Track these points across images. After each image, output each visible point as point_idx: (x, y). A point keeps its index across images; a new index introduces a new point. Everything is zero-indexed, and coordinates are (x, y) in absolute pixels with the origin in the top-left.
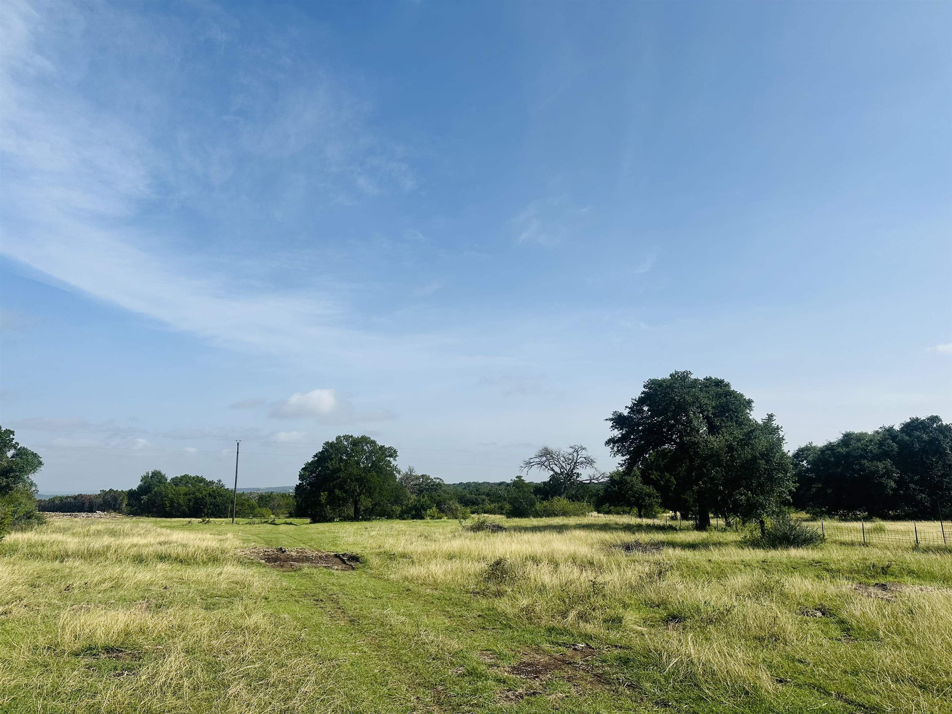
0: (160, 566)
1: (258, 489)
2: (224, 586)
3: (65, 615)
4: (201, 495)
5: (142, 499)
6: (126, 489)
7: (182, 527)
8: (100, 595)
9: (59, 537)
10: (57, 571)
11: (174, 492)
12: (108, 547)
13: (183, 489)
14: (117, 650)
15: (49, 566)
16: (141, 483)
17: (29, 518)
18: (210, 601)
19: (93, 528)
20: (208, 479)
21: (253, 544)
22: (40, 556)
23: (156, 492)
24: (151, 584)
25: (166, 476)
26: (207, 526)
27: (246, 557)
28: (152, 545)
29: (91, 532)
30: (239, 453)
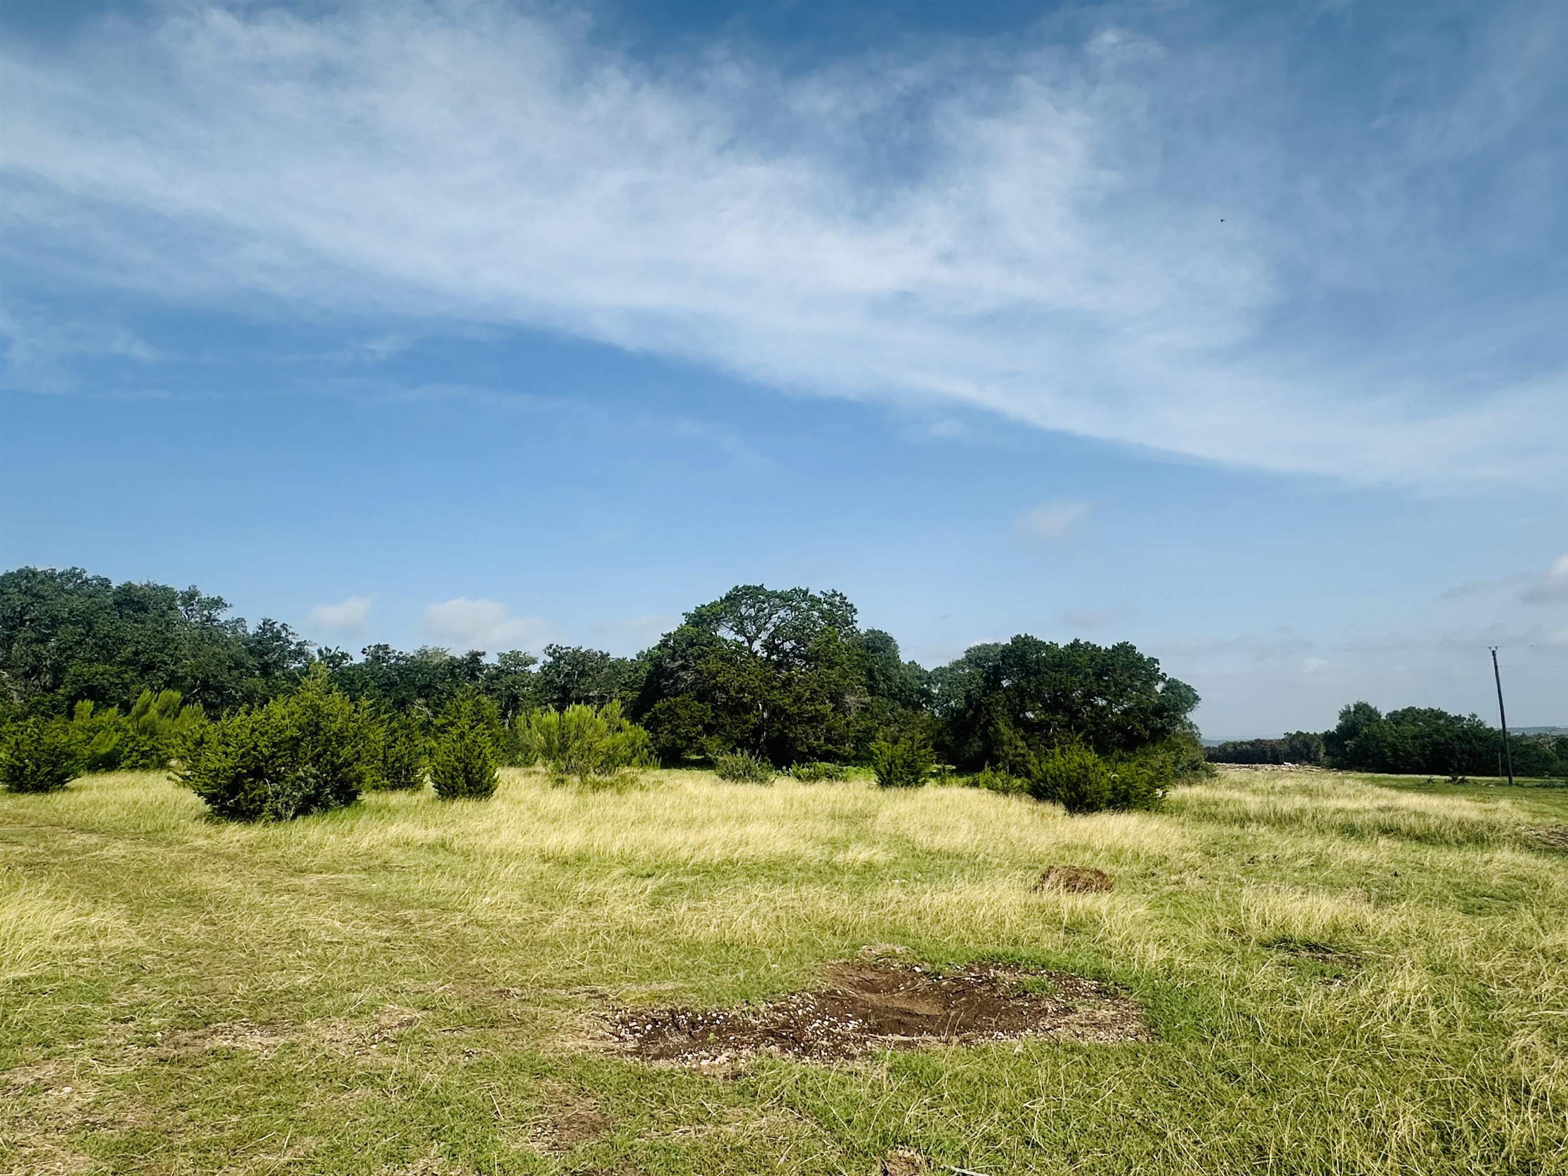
0: (1383, 842)
1: (1554, 729)
2: (1495, 881)
3: (1248, 895)
4: (1443, 739)
5: (1347, 746)
6: (1320, 731)
7: (1418, 788)
8: (1296, 874)
9: (1236, 794)
10: (1238, 838)
11: (1395, 735)
12: (1302, 811)
13: (1409, 729)
14: (1324, 949)
15: (1226, 831)
16: (1340, 722)
17: (1196, 769)
18: (1472, 900)
19: (1279, 783)
20: (1452, 713)
21: (1555, 819)
22: (1213, 817)
23: (1366, 734)
24: (1371, 866)
25: (1379, 710)
26: (1461, 788)
27: (1538, 840)
28: (1367, 811)
29: (1277, 789)
30: (1499, 668)
